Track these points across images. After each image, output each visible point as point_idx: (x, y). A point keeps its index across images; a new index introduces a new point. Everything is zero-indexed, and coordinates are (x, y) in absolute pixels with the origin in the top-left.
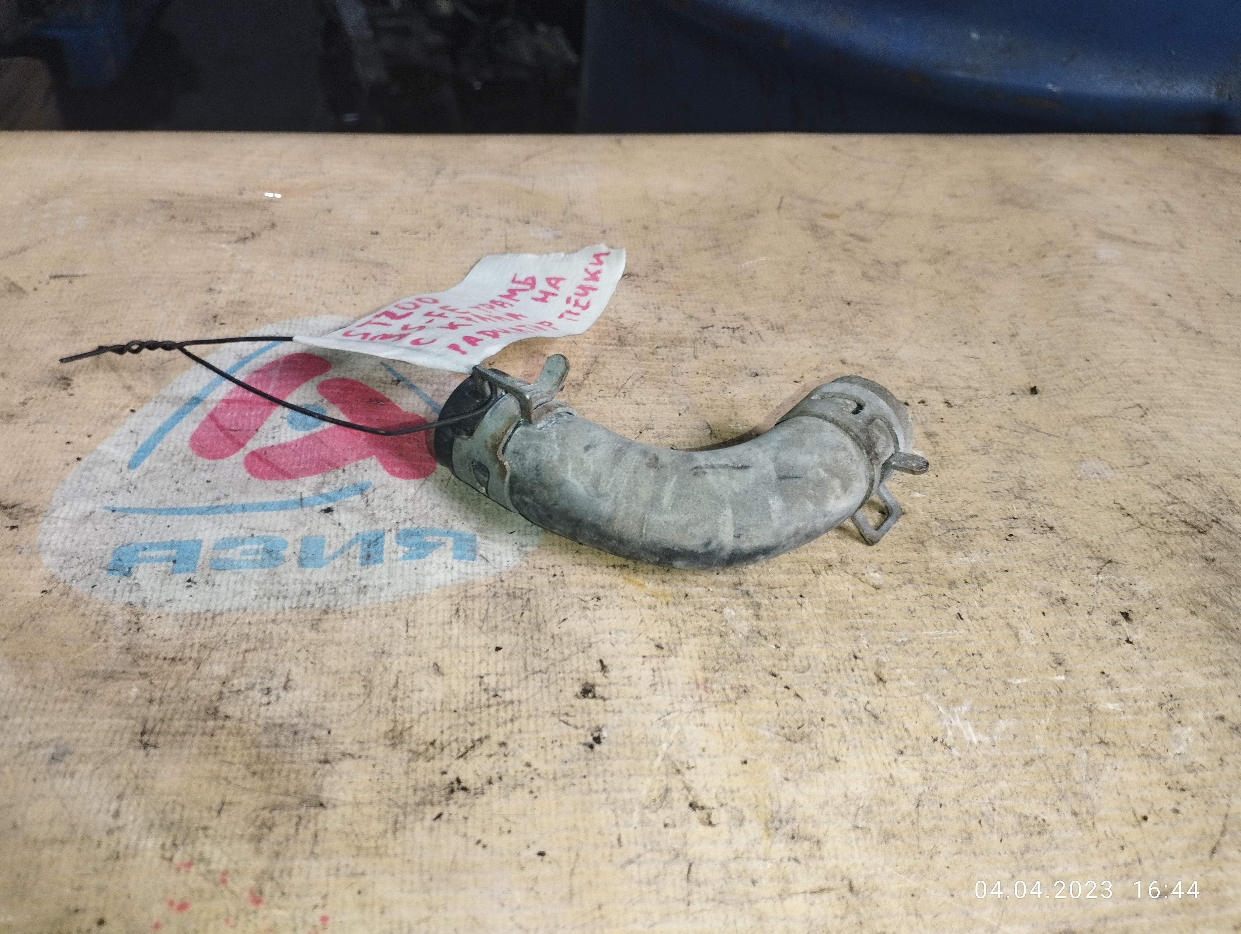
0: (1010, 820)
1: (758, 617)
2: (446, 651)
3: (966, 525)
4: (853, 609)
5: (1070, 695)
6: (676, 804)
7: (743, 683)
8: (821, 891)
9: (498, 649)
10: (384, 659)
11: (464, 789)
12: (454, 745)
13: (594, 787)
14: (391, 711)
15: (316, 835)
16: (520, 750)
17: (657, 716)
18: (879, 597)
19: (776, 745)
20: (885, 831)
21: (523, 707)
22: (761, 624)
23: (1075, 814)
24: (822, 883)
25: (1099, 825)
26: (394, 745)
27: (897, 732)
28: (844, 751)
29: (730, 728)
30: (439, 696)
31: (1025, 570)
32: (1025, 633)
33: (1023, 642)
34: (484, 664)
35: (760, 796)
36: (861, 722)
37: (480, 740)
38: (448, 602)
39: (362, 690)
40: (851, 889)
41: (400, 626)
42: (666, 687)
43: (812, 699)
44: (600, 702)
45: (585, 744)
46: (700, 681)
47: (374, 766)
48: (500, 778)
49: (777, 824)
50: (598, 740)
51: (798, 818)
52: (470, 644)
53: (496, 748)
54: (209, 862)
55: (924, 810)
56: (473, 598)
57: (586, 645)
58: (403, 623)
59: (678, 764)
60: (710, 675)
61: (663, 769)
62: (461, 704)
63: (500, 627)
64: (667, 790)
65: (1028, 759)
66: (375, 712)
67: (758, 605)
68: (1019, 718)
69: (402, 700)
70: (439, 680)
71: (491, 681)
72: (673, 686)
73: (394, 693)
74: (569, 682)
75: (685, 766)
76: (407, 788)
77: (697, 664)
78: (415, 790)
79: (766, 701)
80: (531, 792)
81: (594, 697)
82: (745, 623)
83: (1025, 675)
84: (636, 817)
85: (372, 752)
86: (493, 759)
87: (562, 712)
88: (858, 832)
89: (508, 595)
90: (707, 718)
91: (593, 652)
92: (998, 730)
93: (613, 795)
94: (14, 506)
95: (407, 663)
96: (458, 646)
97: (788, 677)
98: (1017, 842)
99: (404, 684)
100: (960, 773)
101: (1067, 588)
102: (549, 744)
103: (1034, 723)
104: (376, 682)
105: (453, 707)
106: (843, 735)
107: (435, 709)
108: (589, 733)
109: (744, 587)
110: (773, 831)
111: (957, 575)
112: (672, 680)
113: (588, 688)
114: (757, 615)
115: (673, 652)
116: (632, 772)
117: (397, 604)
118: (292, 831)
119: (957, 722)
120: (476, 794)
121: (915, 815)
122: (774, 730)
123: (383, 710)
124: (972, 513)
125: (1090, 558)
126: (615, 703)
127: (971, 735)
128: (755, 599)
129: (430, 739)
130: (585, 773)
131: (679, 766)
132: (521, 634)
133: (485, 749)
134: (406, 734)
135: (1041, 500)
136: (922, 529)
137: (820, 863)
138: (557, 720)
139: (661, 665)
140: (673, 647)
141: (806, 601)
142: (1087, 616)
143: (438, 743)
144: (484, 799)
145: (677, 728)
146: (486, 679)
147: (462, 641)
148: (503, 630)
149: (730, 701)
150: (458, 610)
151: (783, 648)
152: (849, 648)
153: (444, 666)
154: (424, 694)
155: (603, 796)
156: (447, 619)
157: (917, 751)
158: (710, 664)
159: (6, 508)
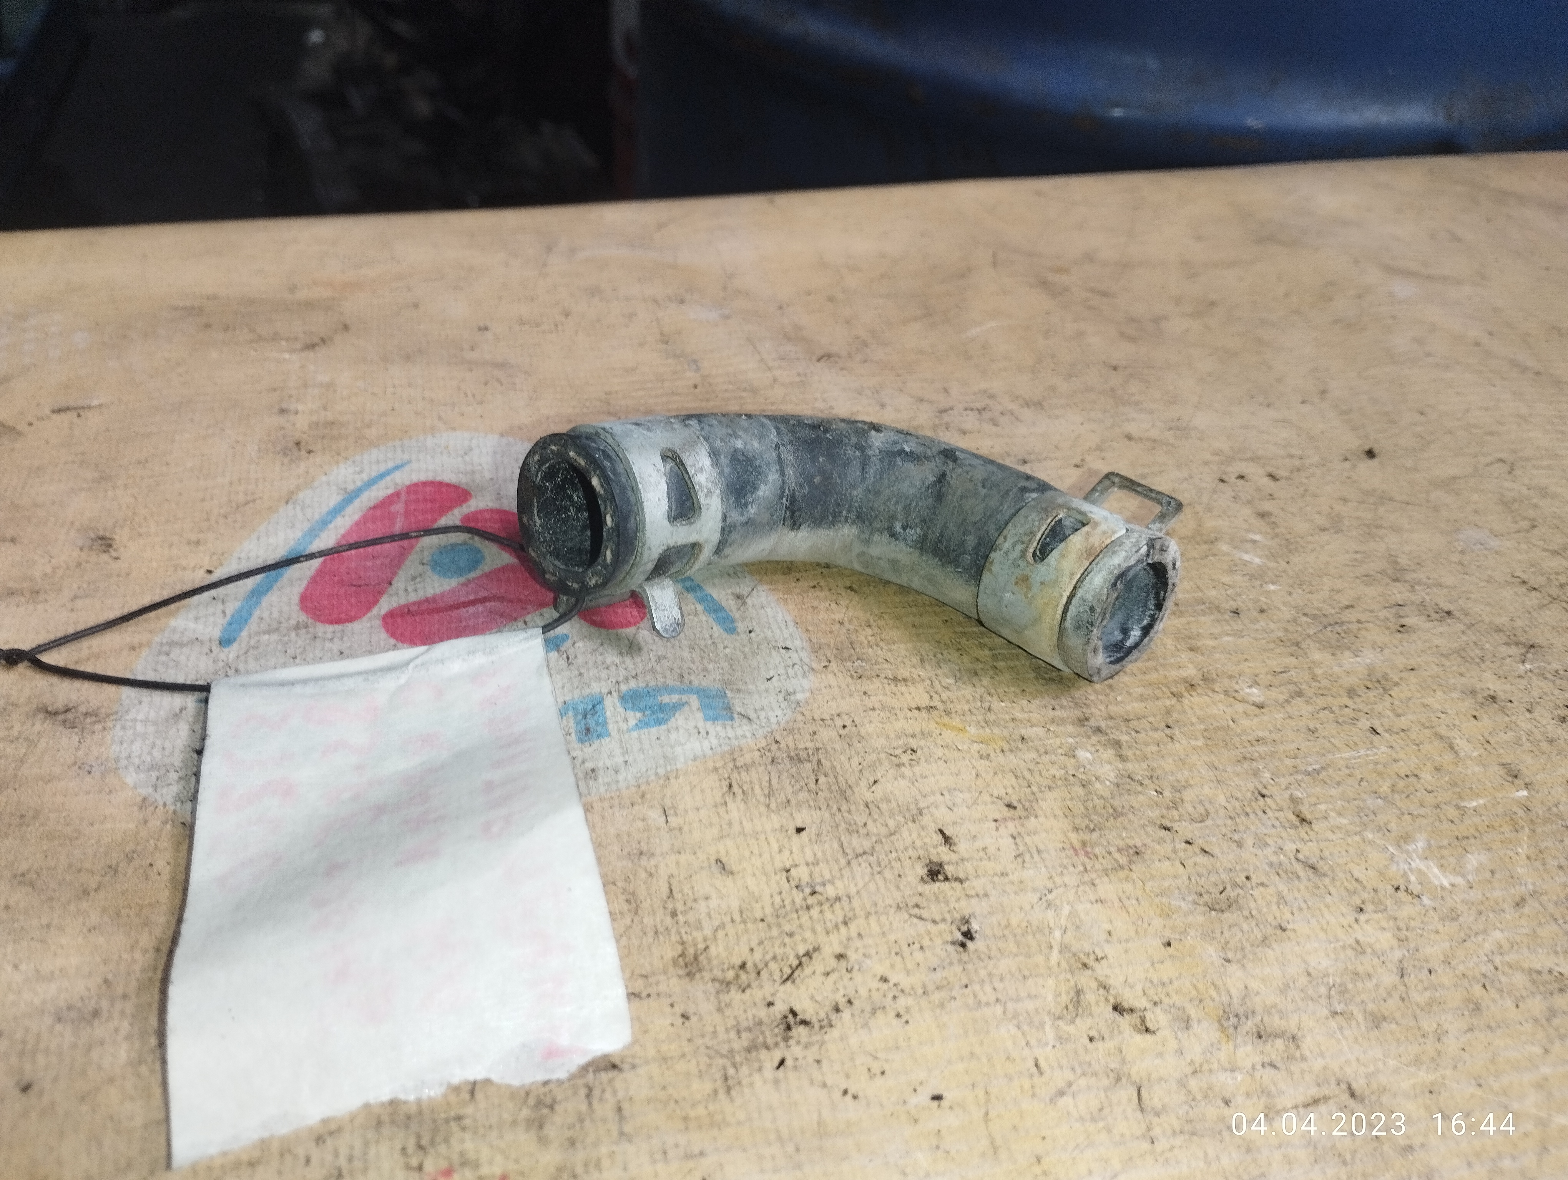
0: (1520, 979)
1: (1122, 758)
2: (729, 842)
3: (1345, 619)
4: (1239, 735)
5: (1540, 813)
6: (1096, 1010)
7: (1131, 843)
8: (1316, 1102)
9: (799, 830)
10: (644, 861)
11: (804, 1022)
12: (773, 965)
13: (984, 999)
14: (674, 931)
15: (620, 1109)
16: (868, 962)
17: (1035, 898)
18: (1265, 718)
19: (1200, 919)
20: (1372, 1014)
21: (856, 903)
22: (1129, 766)
24: (1314, 1092)
26: (690, 975)
27: (1347, 884)
28: (1288, 916)
29: (1134, 902)
30: (735, 904)
31: (1434, 666)
32: (1460, 743)
33: (1462, 754)
34: (786, 853)
35: (1200, 986)
36: (1298, 877)
37: (808, 954)
38: (714, 776)
39: (625, 907)
40: (1353, 1095)
41: (655, 816)
42: (1036, 856)
43: (1226, 855)
44: (956, 884)
45: (953, 943)
46: (1077, 845)
47: (672, 1005)
48: (850, 1002)
49: (1233, 1020)
50: (968, 935)
51: (1259, 1009)
52: (759, 828)
53: (833, 962)
54: (476, 1165)
55: (1411, 980)
56: (747, 768)
57: (915, 812)
58: (660, 811)
59: (1082, 956)
60: (1086, 837)
61: (1064, 964)
62: (768, 910)
63: (793, 802)
64: (1079, 992)
65: (1517, 899)
66: (651, 934)
67: (1117, 744)
68: (1489, 849)
69: (684, 913)
70: (729, 882)
71: (801, 873)
72: (1045, 855)
73: (670, 906)
74: (906, 863)
75: (1092, 957)
76: (727, 1031)
77: (1065, 824)
78: (739, 1032)
79: (1168, 863)
80: (898, 1016)
81: (946, 879)
82: (1107, 767)
83: (1478, 796)
84: (1049, 1033)
85: (662, 988)
86: (833, 977)
87: (910, 904)
88: (1339, 1018)
89: (791, 759)
90: (1101, 892)
91: (927, 820)
92: (1469, 867)
93: (1010, 1006)
94: (67, 710)
95: (678, 863)
96: (743, 833)
97: (1185, 829)
98: (1537, 1005)
99: (681, 891)
100: (1440, 927)
101: (1494, 685)
102: (905, 947)
103: (1511, 854)
104: (642, 892)
105: (759, 915)
106: (1280, 896)
107: (733, 921)
108: (954, 927)
109: (1092, 722)
110: (1231, 1030)
111: (1353, 680)
112: (1042, 847)
113: (935, 868)
114: (1120, 756)
115: (1030, 812)
116: (1027, 973)
117: (643, 788)
118: (584, 1107)
119: (1417, 863)
120: (821, 1027)
121: (1402, 988)
122: (1190, 898)
123: (661, 929)
124: (1347, 603)
125: (1506, 644)
126: (977, 884)
127: (1439, 878)
128: (1112, 736)
129: (738, 962)
130: (965, 981)
131: (1085, 960)
132: (824, 808)
133: (817, 965)
134: (701, 958)
135: (1425, 580)
136: (1291, 628)
137: (1304, 1065)
138: (907, 916)
139: (1021, 830)
140: (1027, 805)
141: (1176, 731)
142: (1527, 714)
143: (749, 965)
144: (835, 1033)
145: (1066, 910)
146: (793, 872)
147: (748, 826)
148: (799, 805)
149: (1122, 867)
150: (730, 786)
151: (1167, 793)
152: (1250, 785)
153: (732, 863)
154: (714, 903)
155: (999, 1009)
156: (719, 799)
157: (1380, 906)
158: (1081, 822)
159: (56, 713)
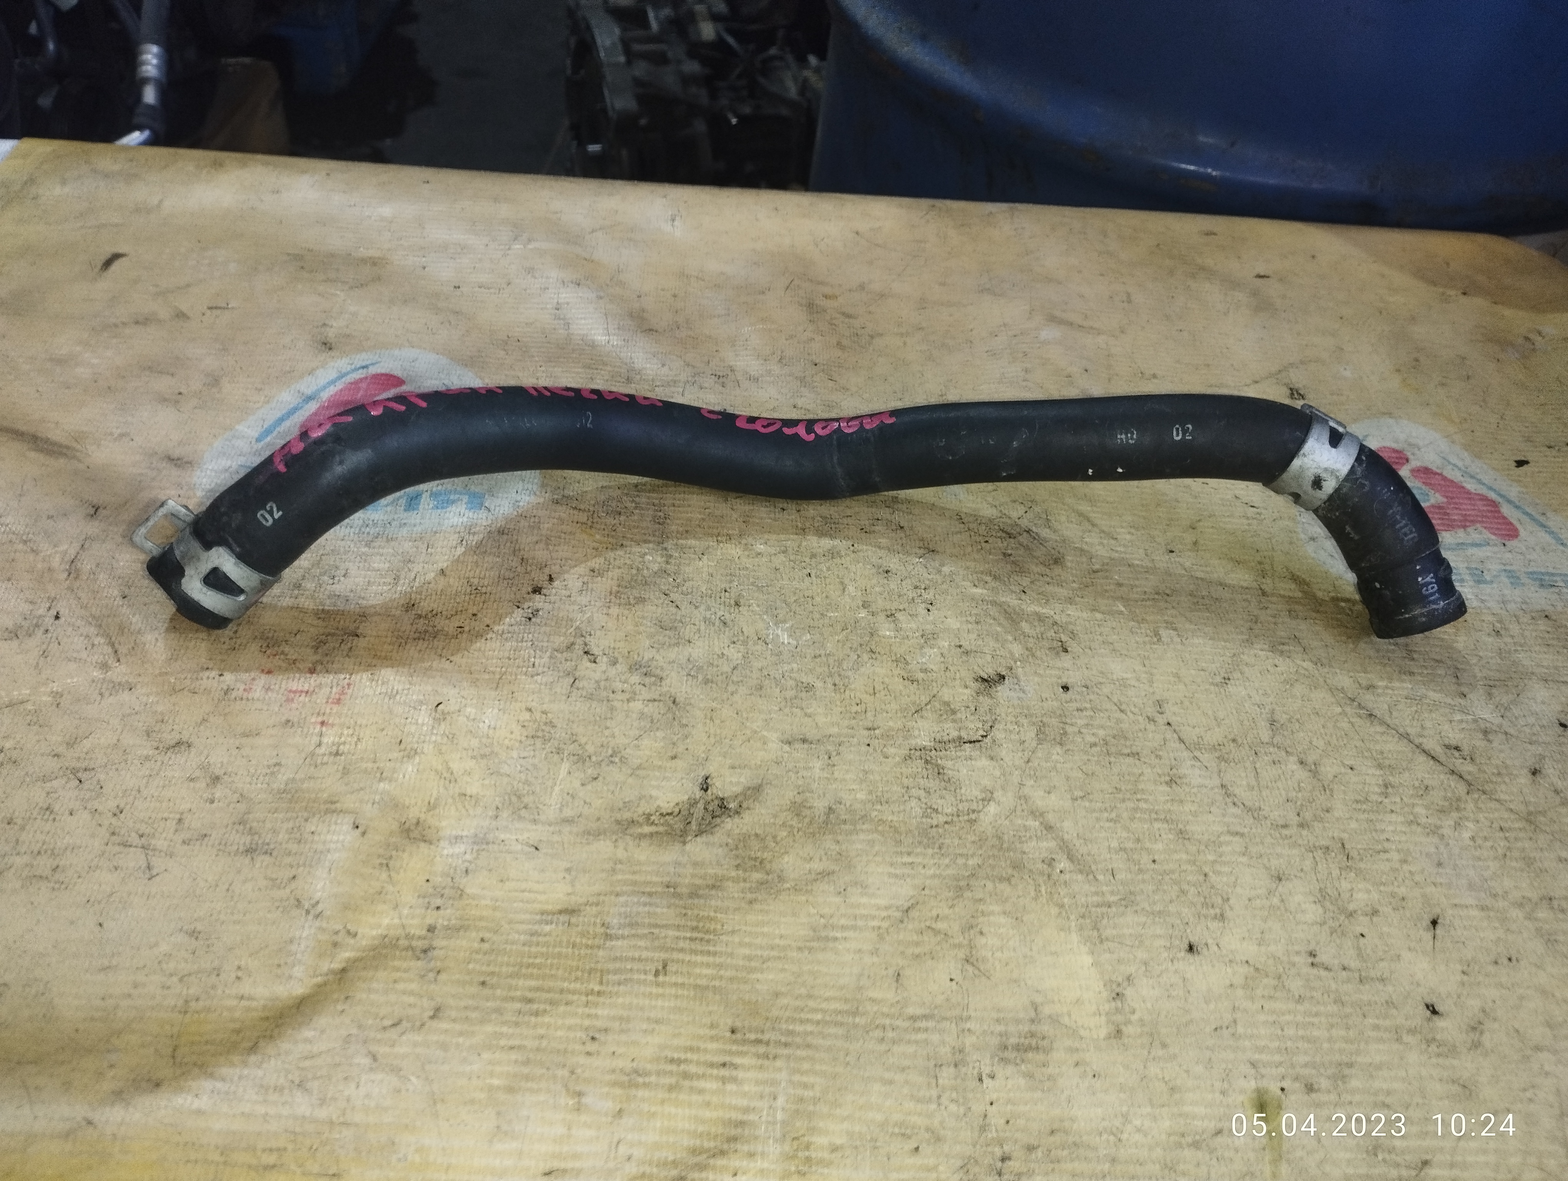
0: (792, 683)
4: (736, 564)
6: (576, 651)
7: (643, 596)
8: (655, 701)
13: (526, 639)
15: (351, 648)
17: (578, 607)
18: (757, 559)
19: (652, 630)
20: (707, 679)
21: (493, 596)
22: (668, 566)
23: (835, 685)
24: (656, 697)
25: (847, 692)
27: (736, 632)
28: (696, 637)
29: (624, 618)
33: (847, 593)
35: (632, 653)
36: (714, 625)
38: (457, 535)
39: (392, 581)
40: (674, 702)
41: (423, 547)
42: (590, 592)
43: (686, 609)
44: (543, 597)
46: (614, 592)
49: (638, 667)
50: (535, 616)
51: (653, 666)
55: (737, 672)
56: (474, 533)
57: (543, 565)
58: (426, 545)
60: (622, 590)
61: (573, 634)
62: (454, 592)
63: (488, 552)
64: (572, 644)
65: (817, 655)
67: (670, 556)
68: (822, 634)
71: (475, 581)
72: (594, 592)
74: (526, 585)
75: (588, 633)
76: (411, 631)
77: (615, 583)
79: (655, 607)
80: (486, 639)
81: (540, 594)
82: (657, 565)
83: (838, 611)
84: (548, 655)
87: (517, 600)
88: (690, 677)
89: (499, 532)
90: (611, 611)
91: (547, 571)
92: (805, 638)
93: (537, 643)
97: (675, 596)
98: (790, 694)
100: (768, 657)
101: (894, 566)
103: (831, 638)
105: (448, 593)
106: (699, 630)
107: (436, 594)
109: (665, 545)
110: (634, 670)
111: (819, 551)
112: (595, 589)
113: (537, 589)
114: (667, 561)
116: (553, 633)
119: (779, 632)
121: (730, 674)
122: (654, 622)
126: (553, 598)
127: (785, 638)
128: (670, 553)
130: (522, 631)
131: (584, 633)
137: (659, 688)
138: (512, 604)
139: (590, 581)
140: (602, 572)
141: (705, 557)
142: (899, 582)
143: (434, 611)
145: (589, 614)
146: (472, 580)
148: (490, 554)
149: (630, 604)
150: (462, 541)
151: (678, 581)
152: (724, 585)
155: (530, 644)
156: (454, 545)
157: (745, 643)
158: (624, 583)
